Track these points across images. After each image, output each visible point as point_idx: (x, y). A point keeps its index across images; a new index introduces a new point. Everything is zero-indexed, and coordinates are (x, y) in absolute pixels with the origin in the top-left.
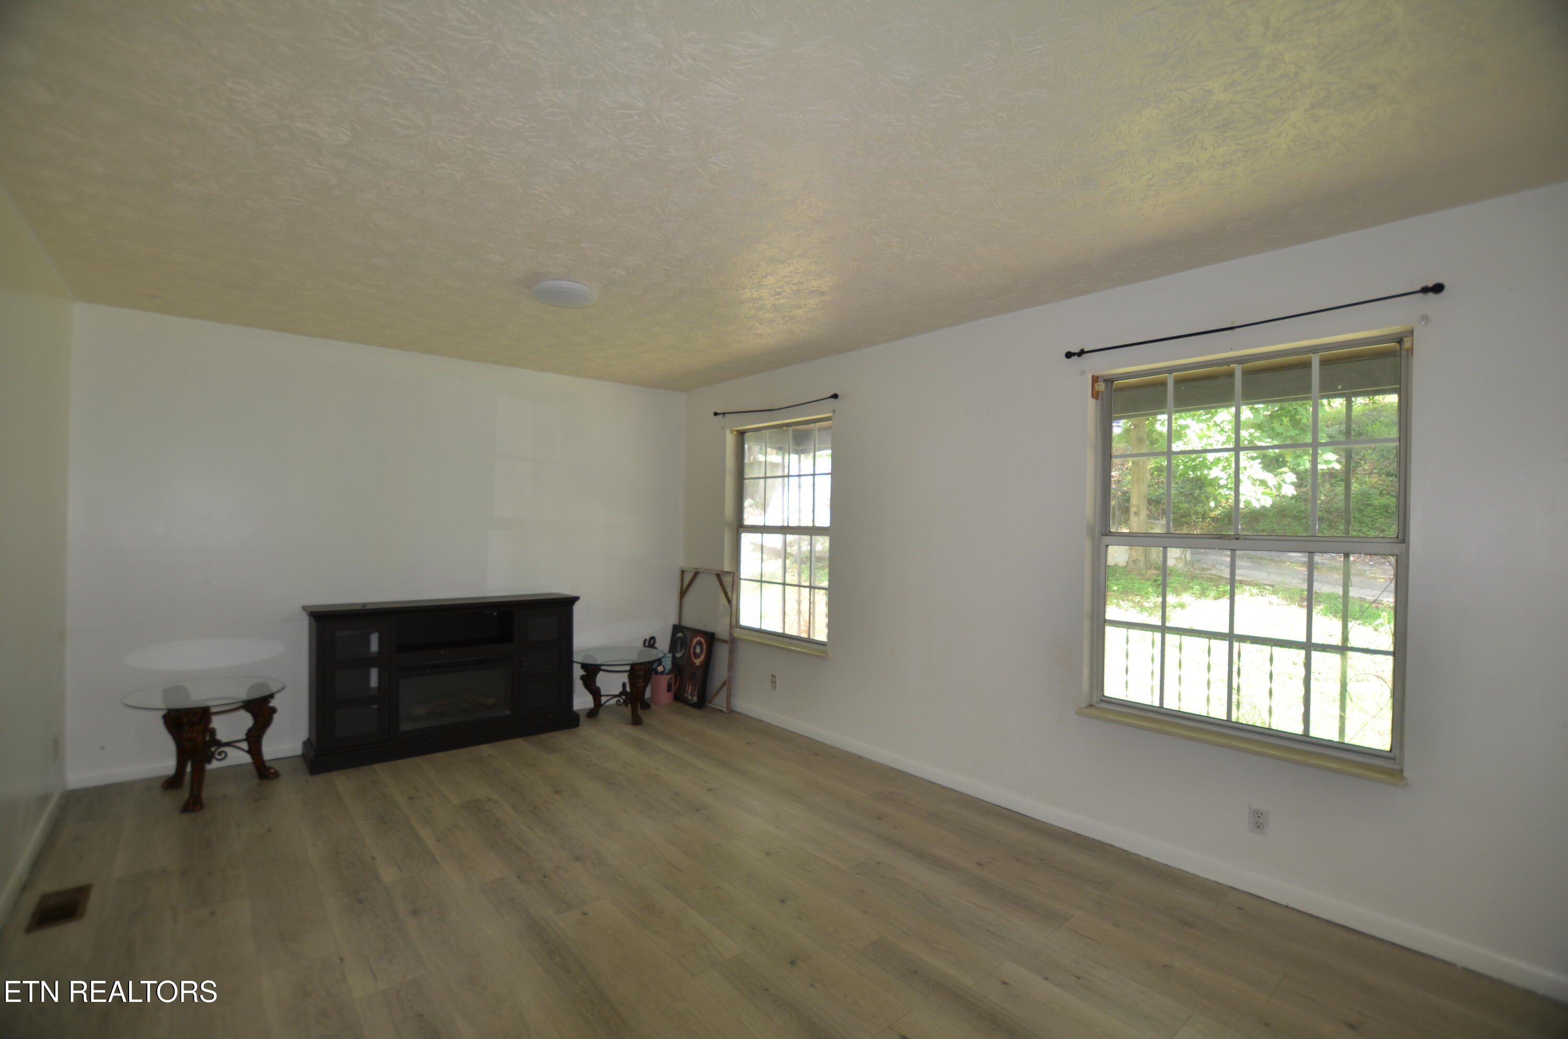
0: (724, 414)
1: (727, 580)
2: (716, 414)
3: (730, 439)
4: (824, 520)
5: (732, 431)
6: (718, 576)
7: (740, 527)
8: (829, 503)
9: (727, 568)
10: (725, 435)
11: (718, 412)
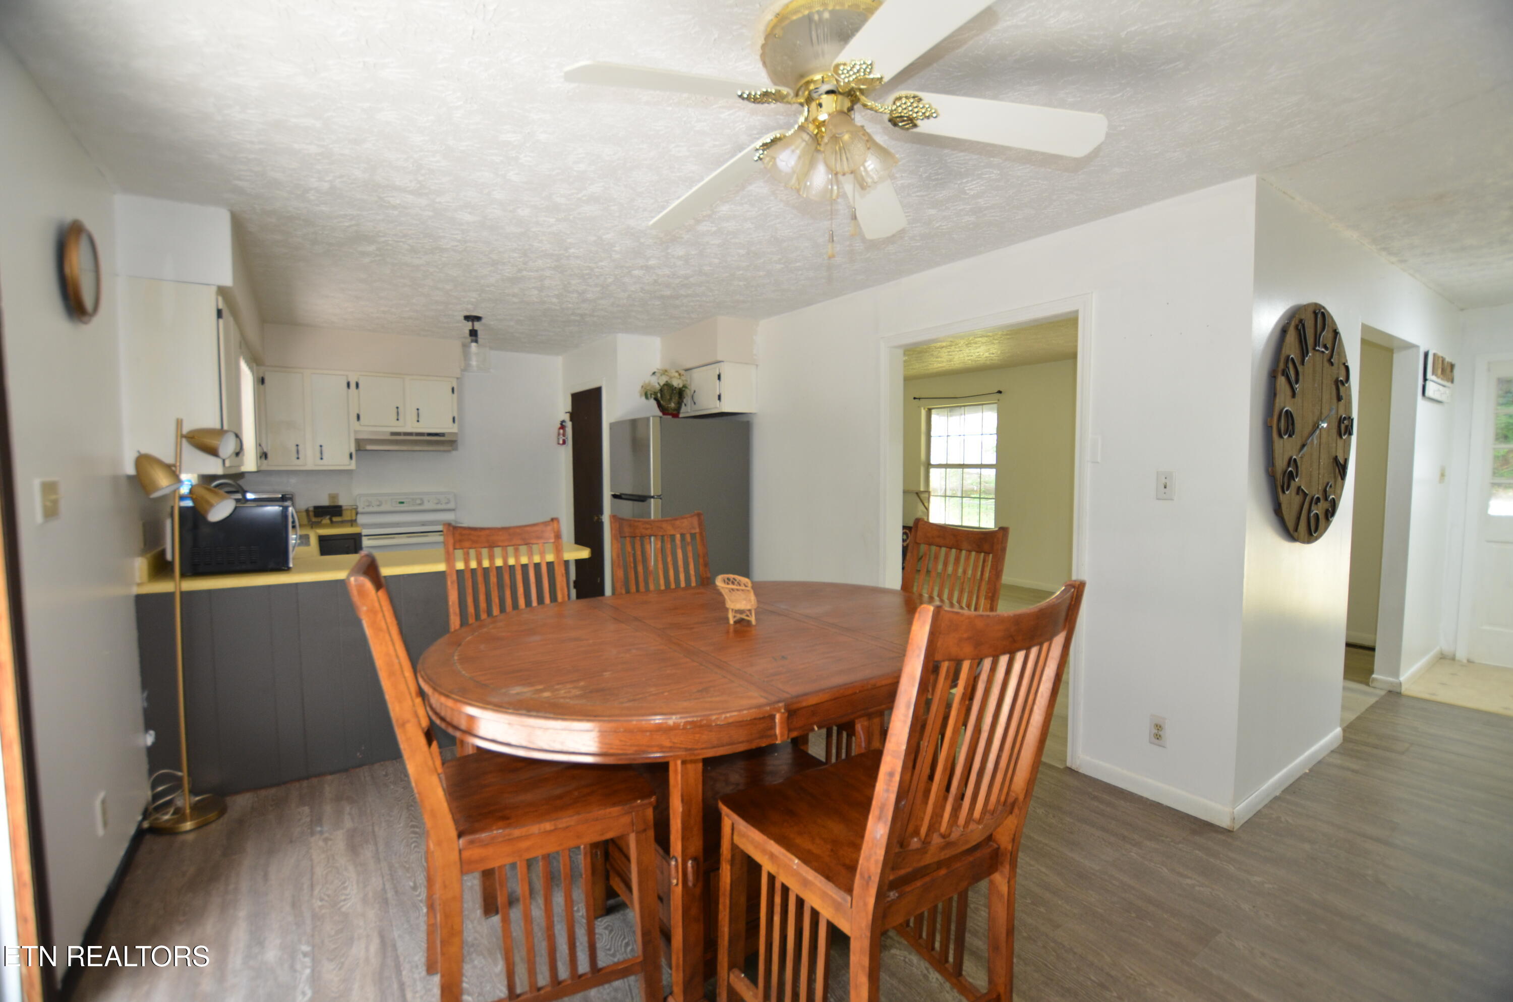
0: (919, 399)
1: (923, 496)
2: (915, 398)
3: (923, 413)
4: (992, 460)
5: (924, 409)
6: (917, 493)
7: (928, 465)
8: (995, 449)
9: (922, 489)
10: (921, 410)
11: (916, 397)
